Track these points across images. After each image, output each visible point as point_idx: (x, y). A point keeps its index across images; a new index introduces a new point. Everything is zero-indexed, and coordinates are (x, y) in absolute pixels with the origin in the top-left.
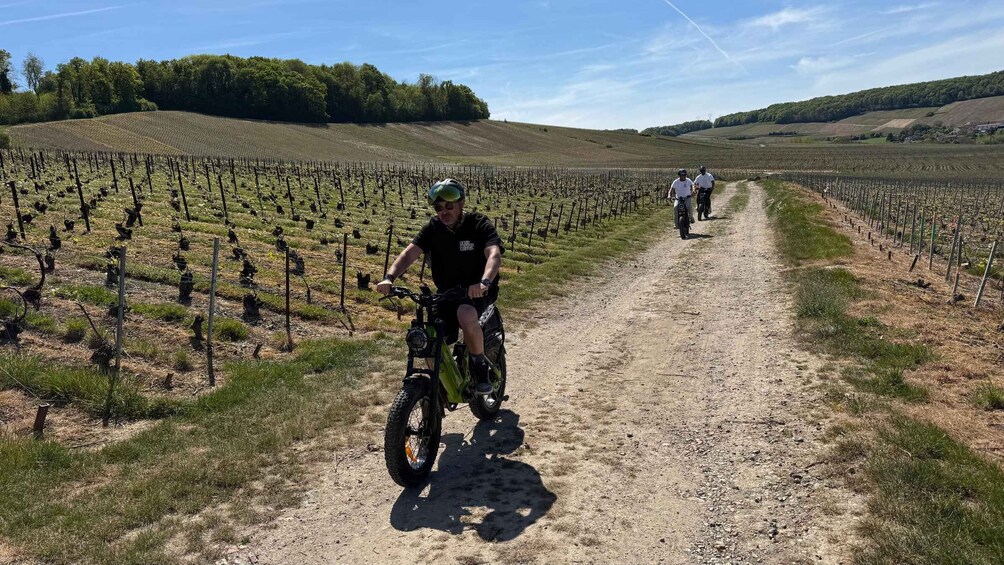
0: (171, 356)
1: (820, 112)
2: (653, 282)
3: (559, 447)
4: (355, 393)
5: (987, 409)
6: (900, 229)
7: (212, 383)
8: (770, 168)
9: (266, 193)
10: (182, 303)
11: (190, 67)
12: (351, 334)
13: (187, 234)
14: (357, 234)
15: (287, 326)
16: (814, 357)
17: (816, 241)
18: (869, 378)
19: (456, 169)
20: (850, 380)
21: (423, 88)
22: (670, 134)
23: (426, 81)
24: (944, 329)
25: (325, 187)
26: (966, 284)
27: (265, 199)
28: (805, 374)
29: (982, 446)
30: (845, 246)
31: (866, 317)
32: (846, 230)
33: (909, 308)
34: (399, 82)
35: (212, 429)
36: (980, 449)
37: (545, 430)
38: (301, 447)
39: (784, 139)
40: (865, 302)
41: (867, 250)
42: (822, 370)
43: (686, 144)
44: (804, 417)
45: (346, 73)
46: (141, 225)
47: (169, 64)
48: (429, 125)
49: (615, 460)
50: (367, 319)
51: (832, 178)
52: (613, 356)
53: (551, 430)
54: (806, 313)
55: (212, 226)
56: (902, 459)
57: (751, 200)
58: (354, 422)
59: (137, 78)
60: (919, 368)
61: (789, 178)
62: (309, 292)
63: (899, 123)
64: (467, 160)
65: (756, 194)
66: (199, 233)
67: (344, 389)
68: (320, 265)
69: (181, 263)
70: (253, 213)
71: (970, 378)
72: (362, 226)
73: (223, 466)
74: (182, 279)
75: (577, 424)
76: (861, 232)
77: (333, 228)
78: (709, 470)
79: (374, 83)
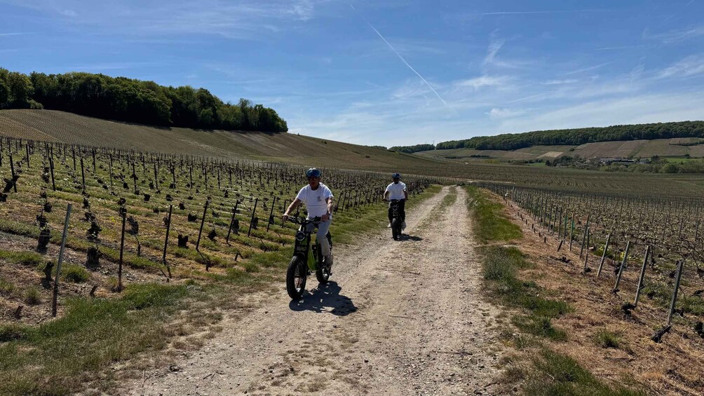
0: (24, 293)
1: (503, 143)
2: (391, 250)
3: (314, 370)
4: (166, 326)
5: (604, 347)
6: (552, 223)
7: (54, 314)
8: (471, 178)
9: (117, 173)
10: (39, 252)
11: (71, 80)
12: (168, 281)
13: (51, 200)
14: (182, 206)
15: (120, 273)
16: (494, 308)
17: (498, 228)
18: (528, 323)
19: (261, 164)
20: (516, 325)
21: (242, 108)
22: (407, 152)
23: (244, 103)
24: (577, 291)
25: (163, 171)
26: (592, 261)
27: (115, 177)
28: (487, 319)
29: (600, 373)
30: (516, 232)
31: (529, 281)
32: (518, 222)
33: (556, 276)
34: (225, 103)
35: (48, 351)
36: (598, 375)
37: (306, 356)
38: (118, 366)
39: (481, 160)
40: (528, 271)
41: (531, 236)
42: (499, 317)
43: (416, 158)
44: (486, 350)
45: (187, 93)
46: (16, 192)
47: (56, 77)
48: (245, 133)
49: (354, 379)
50: (182, 269)
51: (510, 187)
52: (360, 302)
53: (311, 356)
54: (490, 276)
55: (71, 195)
56: (548, 381)
57: (458, 199)
58: (161, 348)
59: (30, 85)
60: (562, 317)
61: (483, 185)
62: (139, 248)
63: (554, 154)
64: (271, 159)
65: (461, 195)
66: (61, 200)
67: (157, 322)
68: (151, 228)
69: (42, 221)
70: (105, 187)
71: (593, 325)
72: (187, 200)
73: (52, 381)
74: (41, 234)
75: (329, 352)
76: (527, 224)
77: (164, 200)
78: (419, 387)
79: (207, 101)
